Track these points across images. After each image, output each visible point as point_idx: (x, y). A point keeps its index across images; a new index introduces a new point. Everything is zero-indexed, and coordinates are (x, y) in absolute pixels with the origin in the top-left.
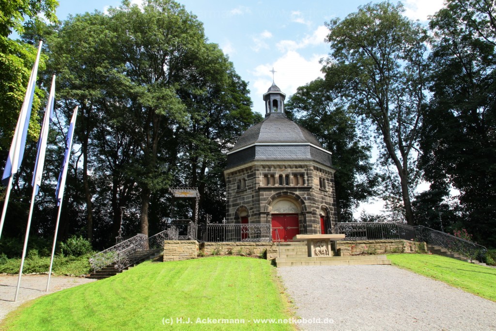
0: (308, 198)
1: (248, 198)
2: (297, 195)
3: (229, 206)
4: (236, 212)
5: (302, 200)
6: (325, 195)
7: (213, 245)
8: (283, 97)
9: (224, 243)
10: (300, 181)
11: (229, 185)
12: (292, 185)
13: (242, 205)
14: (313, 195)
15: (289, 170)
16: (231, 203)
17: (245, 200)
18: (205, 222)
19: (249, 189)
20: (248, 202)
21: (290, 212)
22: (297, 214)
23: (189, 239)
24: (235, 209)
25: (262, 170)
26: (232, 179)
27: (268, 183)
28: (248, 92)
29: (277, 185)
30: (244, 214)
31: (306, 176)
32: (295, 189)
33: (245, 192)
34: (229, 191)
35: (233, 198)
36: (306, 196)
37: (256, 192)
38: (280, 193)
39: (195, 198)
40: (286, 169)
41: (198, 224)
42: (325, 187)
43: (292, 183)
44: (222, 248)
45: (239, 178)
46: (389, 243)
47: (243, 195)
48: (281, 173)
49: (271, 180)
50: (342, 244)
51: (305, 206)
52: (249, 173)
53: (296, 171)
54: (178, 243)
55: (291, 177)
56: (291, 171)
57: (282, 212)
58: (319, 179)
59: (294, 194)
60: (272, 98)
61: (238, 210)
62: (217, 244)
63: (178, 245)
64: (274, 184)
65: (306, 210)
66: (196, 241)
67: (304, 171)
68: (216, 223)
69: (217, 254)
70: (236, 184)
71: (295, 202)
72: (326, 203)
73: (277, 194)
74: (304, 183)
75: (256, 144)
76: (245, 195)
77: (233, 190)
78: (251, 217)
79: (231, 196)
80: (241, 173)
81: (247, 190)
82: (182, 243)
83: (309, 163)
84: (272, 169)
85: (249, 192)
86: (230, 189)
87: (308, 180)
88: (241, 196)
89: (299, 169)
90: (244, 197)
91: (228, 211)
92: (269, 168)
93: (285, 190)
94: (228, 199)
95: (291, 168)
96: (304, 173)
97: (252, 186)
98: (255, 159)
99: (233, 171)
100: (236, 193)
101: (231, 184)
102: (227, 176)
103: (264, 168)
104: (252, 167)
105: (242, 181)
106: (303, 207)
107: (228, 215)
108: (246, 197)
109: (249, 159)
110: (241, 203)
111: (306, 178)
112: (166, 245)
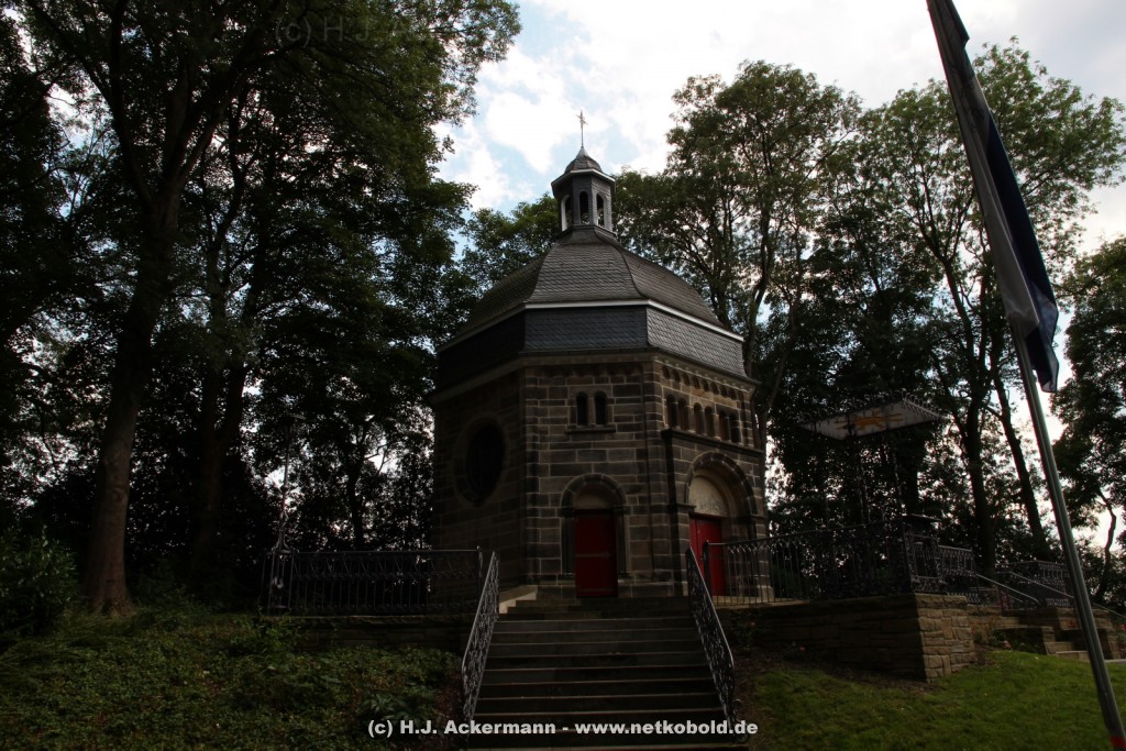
0: (756, 480)
1: (622, 455)
2: (738, 469)
3: (536, 470)
4: (568, 494)
5: (747, 483)
11: (535, 403)
12: (720, 440)
13: (593, 473)
17: (609, 462)
19: (624, 428)
20: (622, 469)
22: (718, 521)
24: (565, 481)
25: (664, 382)
26: (547, 387)
29: (693, 432)
30: (589, 502)
33: (607, 436)
34: (535, 421)
35: (552, 448)
36: (752, 474)
40: (707, 393)
43: (719, 435)
45: (580, 388)
47: (599, 445)
48: (698, 400)
49: (680, 415)
51: (753, 500)
52: (621, 380)
53: (725, 403)
55: (716, 416)
56: (715, 400)
57: (698, 509)
61: (574, 487)
64: (686, 427)
65: (755, 511)
67: (736, 408)
70: (567, 407)
71: (723, 488)
73: (703, 457)
74: (734, 438)
75: (651, 303)
76: (607, 445)
77: (553, 421)
78: (632, 515)
79: (543, 440)
80: (587, 377)
81: (614, 431)
82: (947, 605)
83: (747, 389)
84: (682, 384)
85: (622, 437)
86: (539, 418)
87: (746, 433)
88: (589, 445)
89: (728, 399)
90: (604, 452)
91: (534, 485)
92: (678, 379)
93: (717, 451)
94: (534, 446)
95: (716, 392)
96: (736, 411)
97: (634, 422)
98: (648, 344)
99: (558, 363)
100: (568, 433)
101: (542, 403)
102: (530, 376)
103: (667, 375)
104: (639, 366)
105: (591, 400)
106: (746, 502)
107: (534, 500)
108: (612, 453)
109: (621, 340)
110: (588, 468)
111: (741, 427)
112: (921, 611)
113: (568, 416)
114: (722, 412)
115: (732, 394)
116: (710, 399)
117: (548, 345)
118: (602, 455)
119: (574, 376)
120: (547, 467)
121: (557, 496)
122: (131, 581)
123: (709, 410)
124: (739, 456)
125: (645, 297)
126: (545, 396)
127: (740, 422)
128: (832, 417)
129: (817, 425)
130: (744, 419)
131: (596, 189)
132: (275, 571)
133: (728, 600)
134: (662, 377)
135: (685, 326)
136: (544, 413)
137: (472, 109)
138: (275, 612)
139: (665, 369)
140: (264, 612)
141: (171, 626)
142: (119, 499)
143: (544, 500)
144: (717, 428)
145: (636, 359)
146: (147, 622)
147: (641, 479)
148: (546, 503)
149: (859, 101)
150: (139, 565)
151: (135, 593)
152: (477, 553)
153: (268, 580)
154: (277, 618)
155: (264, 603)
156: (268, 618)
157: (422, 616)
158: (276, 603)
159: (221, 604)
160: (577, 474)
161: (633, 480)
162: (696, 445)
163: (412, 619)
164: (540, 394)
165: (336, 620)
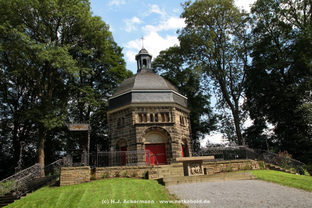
0: (172, 131)
1: (127, 132)
2: (164, 129)
3: (111, 139)
4: (117, 144)
5: (168, 133)
6: (184, 129)
7: (102, 170)
8: (151, 57)
9: (112, 167)
10: (166, 118)
11: (111, 122)
12: (160, 122)
13: (121, 138)
14: (176, 129)
15: (157, 111)
16: (112, 137)
17: (124, 134)
18: (96, 151)
19: (127, 125)
20: (127, 136)
21: (159, 142)
22: (164, 144)
23: (83, 165)
24: (116, 141)
25: (137, 111)
26: (113, 118)
27: (142, 121)
28: (123, 55)
29: (148, 122)
30: (123, 145)
31: (170, 115)
32: (162, 124)
33: (124, 128)
34: (111, 127)
35: (114, 133)
36: (171, 129)
37: (133, 127)
38: (151, 128)
39: (88, 131)
40: (155, 110)
41: (90, 152)
42: (184, 123)
43: (160, 120)
44: (111, 172)
45: (119, 117)
46: (241, 162)
47: (123, 130)
48: (152, 112)
49: (144, 118)
50: (206, 164)
51: (170, 137)
52: (127, 113)
53: (163, 111)
54: (74, 169)
55: (159, 115)
56: (159, 111)
57: (153, 142)
58: (179, 117)
59: (162, 128)
60: (142, 58)
61: (118, 142)
62: (107, 169)
63: (73, 171)
64: (146, 121)
65: (171, 140)
66: (89, 167)
67: (169, 111)
68: (105, 151)
69: (106, 177)
70: (117, 122)
71: (163, 135)
72: (185, 135)
73: (149, 129)
74: (169, 120)
75: (132, 91)
76: (124, 130)
77: (114, 126)
78: (129, 147)
79: (112, 131)
83: (172, 105)
84: (144, 110)
85: (127, 127)
88: (120, 131)
89: (165, 109)
90: (123, 132)
91: (110, 143)
93: (155, 126)
95: (159, 108)
97: (129, 123)
98: (131, 102)
100: (117, 129)
108: (125, 132)
109: (127, 102)
110: (120, 136)
111: (170, 117)
112: (63, 171)
113: (117, 124)
114: (162, 114)
119: (118, 114)
121: (115, 145)
123: (156, 114)
135: (147, 93)
136: (112, 124)
139: (137, 107)
143: (113, 146)
145: (128, 107)
160: (118, 139)
161: (129, 138)
162: (146, 126)
164: (112, 120)
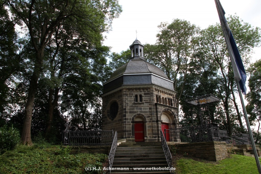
1: (145, 109)
2: (172, 112)
3: (126, 112)
5: (174, 115)
19: (146, 103)
20: (145, 112)
21: (167, 122)
24: (132, 115)
29: (162, 103)
30: (138, 120)
33: (142, 104)
35: (130, 107)
36: (176, 113)
43: (168, 104)
45: (136, 93)
47: (141, 107)
48: (163, 96)
49: (159, 100)
52: (145, 92)
55: (167, 100)
61: (135, 116)
65: (176, 122)
70: (133, 97)
73: (164, 109)
74: (171, 105)
77: (130, 101)
78: (148, 123)
79: (127, 105)
80: (137, 91)
81: (144, 103)
82: (221, 144)
83: (175, 94)
84: (159, 92)
85: (146, 105)
86: (126, 100)
87: (174, 104)
88: (138, 107)
89: (170, 96)
91: (125, 116)
92: (158, 91)
93: (168, 108)
94: (125, 107)
95: (167, 94)
96: (172, 99)
97: (148, 101)
98: (152, 83)
99: (131, 87)
100: (133, 104)
101: (127, 97)
102: (124, 90)
103: (156, 90)
104: (149, 88)
105: (139, 96)
106: (174, 120)
107: (125, 119)
108: (143, 108)
109: (145, 82)
110: (138, 112)
111: (173, 102)
112: (215, 145)
113: (133, 100)
114: (169, 99)
115: (171, 95)
116: (166, 96)
117: (129, 83)
118: (141, 109)
119: (135, 91)
120: (128, 111)
121: (131, 118)
122: (32, 137)
123: (166, 98)
124: (173, 109)
125: (151, 72)
126: (128, 95)
127: (173, 101)
128: (194, 100)
129: (191, 102)
130: (174, 100)
131: (140, 48)
132: (65, 135)
133: (170, 142)
134: (155, 91)
135: (160, 79)
136: (128, 99)
137: (111, 29)
138: (65, 145)
139: (156, 89)
140: (63, 145)
141: (41, 148)
142: (30, 119)
143: (128, 119)
144: (167, 102)
145: (149, 87)
146: (36, 147)
147: (150, 114)
148: (128, 120)
149: (200, 27)
150: (34, 134)
151: (33, 140)
152: (112, 131)
153: (64, 137)
154: (66, 146)
155: (63, 143)
156: (64, 146)
157: (99, 146)
158: (66, 143)
159: (53, 143)
160: (135, 113)
161: (148, 115)
162: (163, 107)
163: (97, 147)
164: (127, 95)
165: (79, 147)
